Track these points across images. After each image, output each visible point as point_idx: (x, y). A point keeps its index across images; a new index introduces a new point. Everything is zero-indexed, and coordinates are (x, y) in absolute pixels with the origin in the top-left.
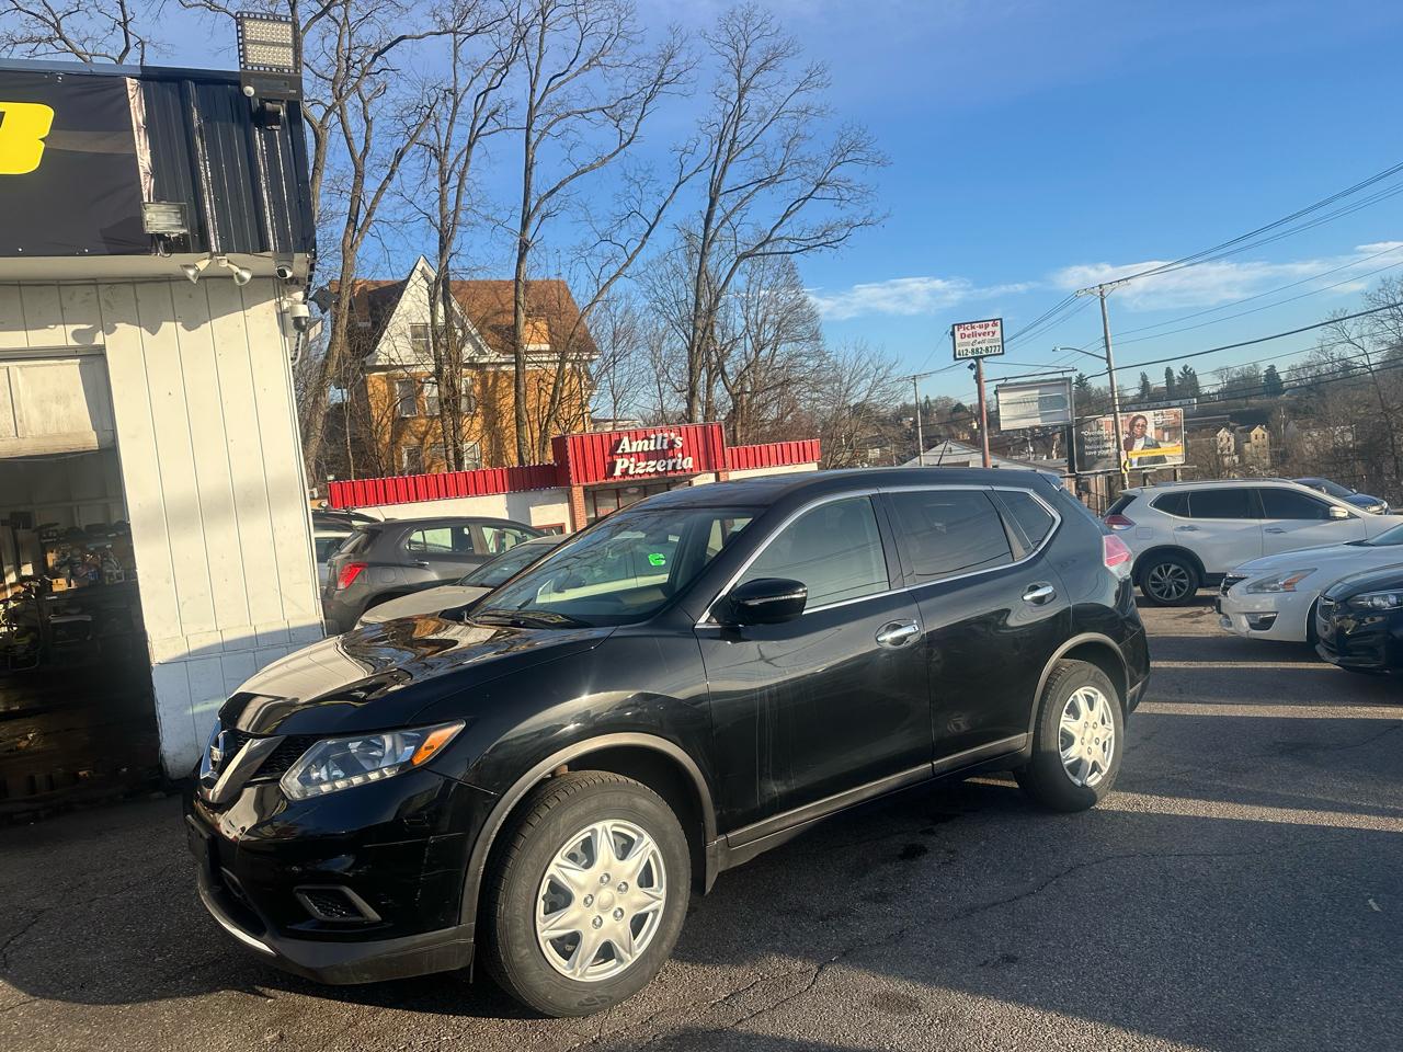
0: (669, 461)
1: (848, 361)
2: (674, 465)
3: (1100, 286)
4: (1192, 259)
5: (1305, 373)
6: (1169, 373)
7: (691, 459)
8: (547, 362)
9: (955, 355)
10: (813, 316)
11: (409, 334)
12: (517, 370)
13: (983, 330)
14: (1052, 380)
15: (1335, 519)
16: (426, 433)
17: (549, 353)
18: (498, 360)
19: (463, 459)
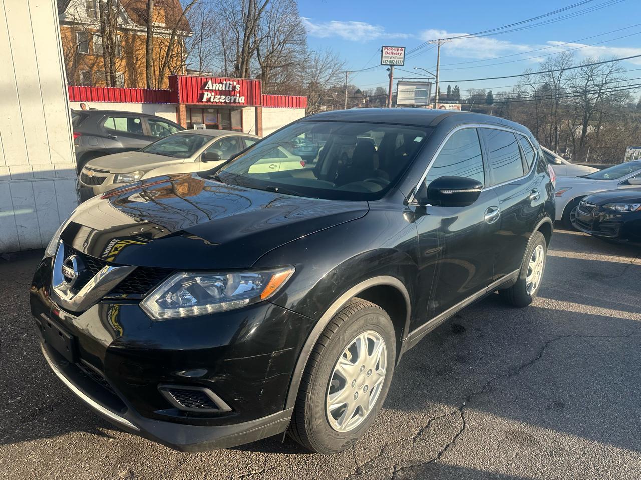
0: (232, 97)
1: (321, 58)
2: (235, 100)
3: (439, 40)
4: (479, 34)
5: (503, 97)
6: (449, 88)
7: (244, 98)
8: (166, 34)
9: (381, 63)
10: (303, 32)
11: (85, 4)
12: (148, 35)
13: (396, 52)
14: (423, 83)
15: (556, 164)
16: (93, 65)
17: (167, 28)
18: (137, 29)
19: (115, 82)
